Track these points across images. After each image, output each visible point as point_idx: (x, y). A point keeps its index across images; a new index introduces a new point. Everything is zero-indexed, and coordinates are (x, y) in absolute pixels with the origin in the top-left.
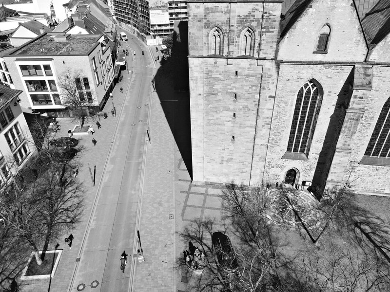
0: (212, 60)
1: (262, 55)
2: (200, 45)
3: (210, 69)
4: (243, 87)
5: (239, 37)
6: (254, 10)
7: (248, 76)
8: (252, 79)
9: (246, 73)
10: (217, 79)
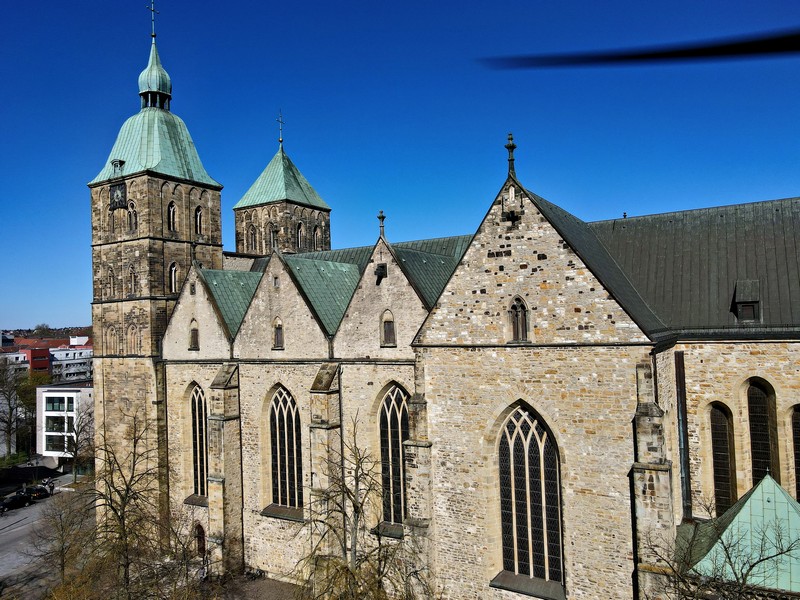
0: (108, 360)
1: (143, 353)
2: (100, 344)
3: (108, 370)
4: (132, 392)
5: (126, 334)
6: (134, 307)
7: (135, 377)
8: (139, 380)
9: (134, 373)
10: (113, 382)
